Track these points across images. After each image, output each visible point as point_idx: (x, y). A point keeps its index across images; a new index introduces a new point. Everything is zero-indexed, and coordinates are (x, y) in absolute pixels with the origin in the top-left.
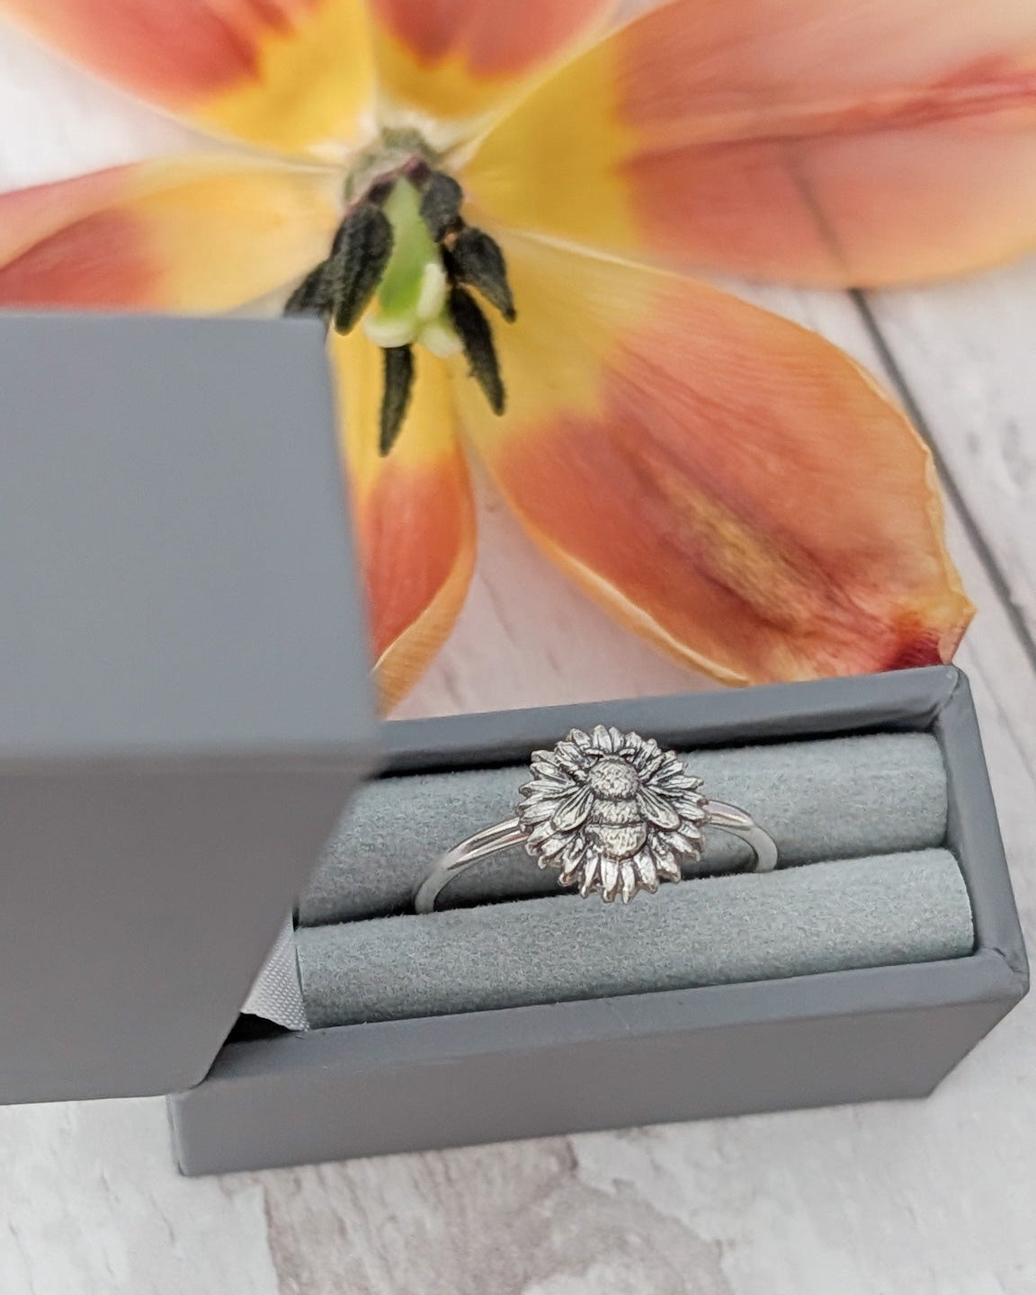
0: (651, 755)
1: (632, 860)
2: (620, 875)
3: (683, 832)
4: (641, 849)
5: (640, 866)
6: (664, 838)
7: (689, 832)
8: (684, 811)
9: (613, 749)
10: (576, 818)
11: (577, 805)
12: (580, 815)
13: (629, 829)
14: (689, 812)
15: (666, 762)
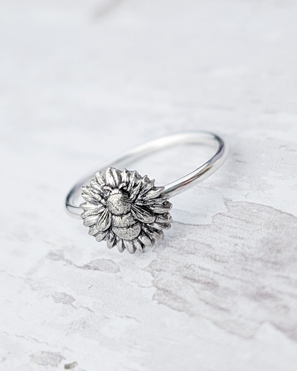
0: (135, 184)
1: (138, 239)
2: (134, 246)
3: (158, 222)
4: (140, 234)
5: (142, 241)
6: (150, 226)
7: (161, 220)
8: (156, 211)
9: (116, 184)
10: (106, 226)
11: (105, 219)
12: (107, 224)
13: (131, 228)
14: (159, 211)
15: (142, 187)
